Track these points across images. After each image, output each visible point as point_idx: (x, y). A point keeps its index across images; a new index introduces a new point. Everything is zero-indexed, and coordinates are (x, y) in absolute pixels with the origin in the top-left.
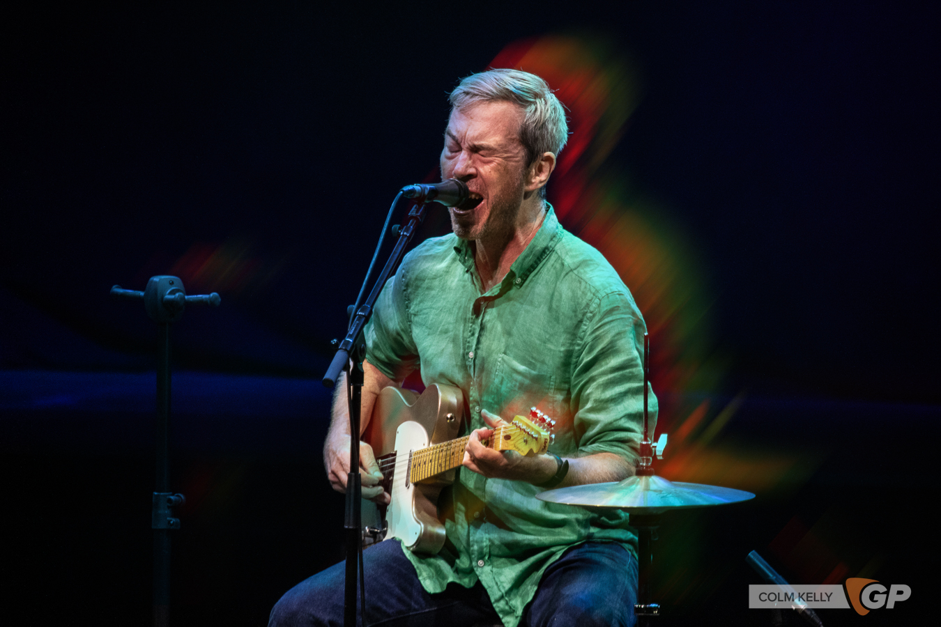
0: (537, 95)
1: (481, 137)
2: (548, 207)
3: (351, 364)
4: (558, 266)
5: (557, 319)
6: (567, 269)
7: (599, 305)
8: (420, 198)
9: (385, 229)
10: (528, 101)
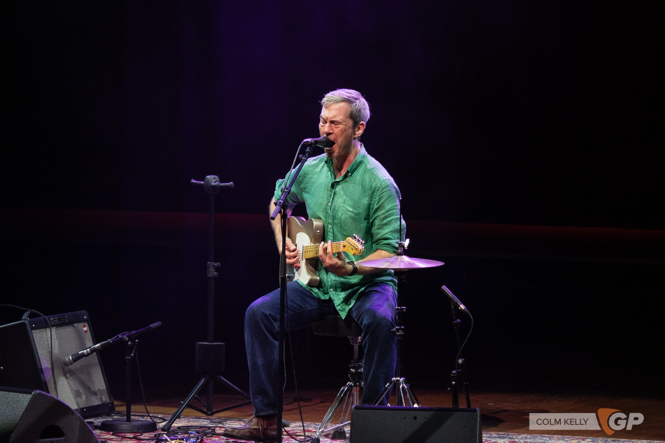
0: (356, 99)
1: (334, 117)
2: (361, 145)
3: (282, 210)
4: (365, 168)
5: (365, 190)
6: (368, 170)
7: (381, 184)
8: (310, 144)
9: (296, 157)
10: (353, 102)
